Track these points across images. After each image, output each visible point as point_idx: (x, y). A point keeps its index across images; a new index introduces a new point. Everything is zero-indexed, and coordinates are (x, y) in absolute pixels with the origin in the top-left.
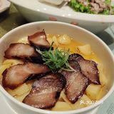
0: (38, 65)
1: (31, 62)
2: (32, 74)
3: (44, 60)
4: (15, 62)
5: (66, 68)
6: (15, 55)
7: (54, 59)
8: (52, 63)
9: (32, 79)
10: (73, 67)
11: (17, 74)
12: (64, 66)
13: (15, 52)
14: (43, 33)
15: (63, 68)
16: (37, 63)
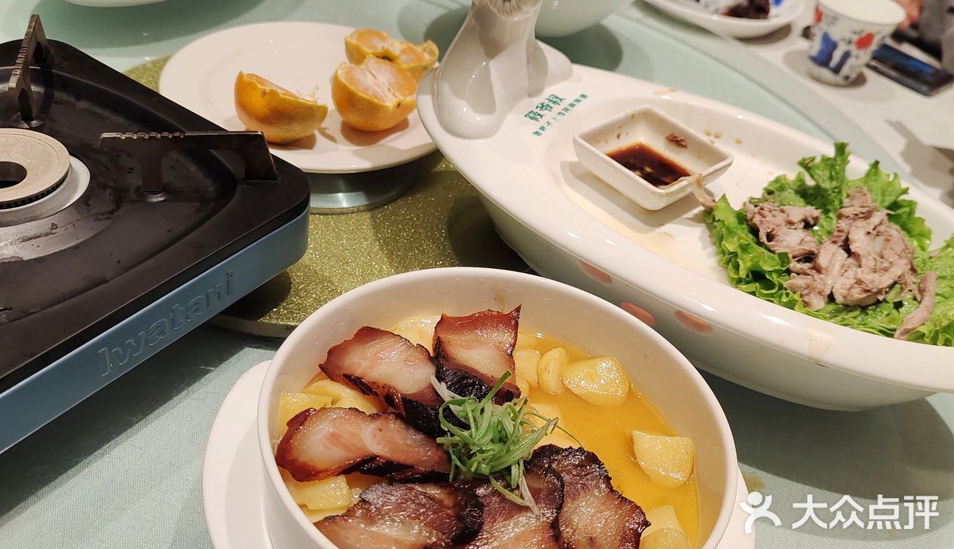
0: (419, 437)
1: (398, 416)
2: (373, 458)
3: (445, 426)
4: (349, 398)
5: (508, 486)
6: (358, 372)
7: (480, 436)
8: (466, 453)
9: (369, 472)
10: (535, 493)
11: (334, 438)
12: (504, 474)
13: (363, 362)
14: (510, 321)
15: (498, 485)
16: (418, 429)
